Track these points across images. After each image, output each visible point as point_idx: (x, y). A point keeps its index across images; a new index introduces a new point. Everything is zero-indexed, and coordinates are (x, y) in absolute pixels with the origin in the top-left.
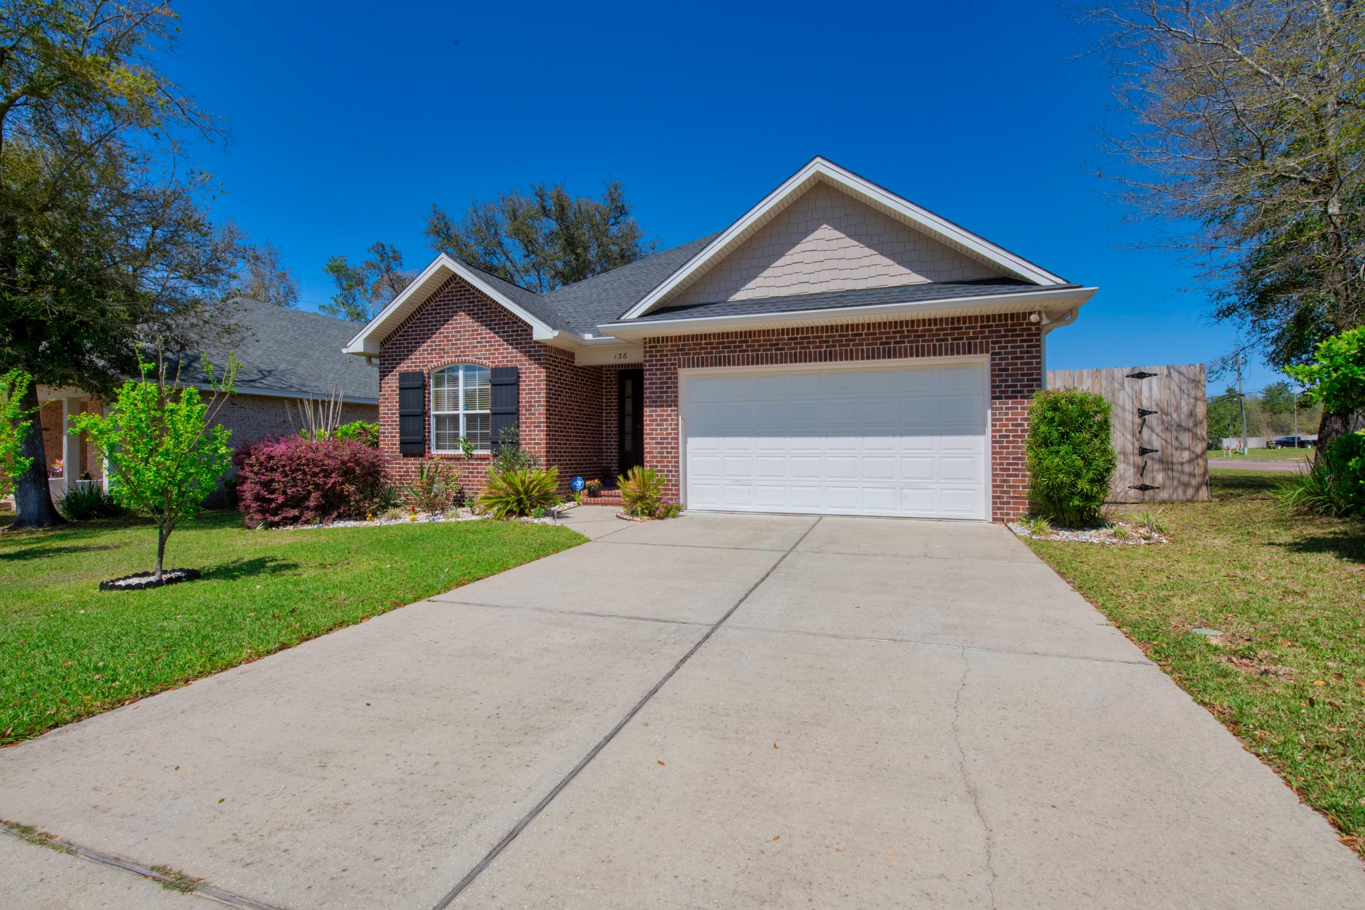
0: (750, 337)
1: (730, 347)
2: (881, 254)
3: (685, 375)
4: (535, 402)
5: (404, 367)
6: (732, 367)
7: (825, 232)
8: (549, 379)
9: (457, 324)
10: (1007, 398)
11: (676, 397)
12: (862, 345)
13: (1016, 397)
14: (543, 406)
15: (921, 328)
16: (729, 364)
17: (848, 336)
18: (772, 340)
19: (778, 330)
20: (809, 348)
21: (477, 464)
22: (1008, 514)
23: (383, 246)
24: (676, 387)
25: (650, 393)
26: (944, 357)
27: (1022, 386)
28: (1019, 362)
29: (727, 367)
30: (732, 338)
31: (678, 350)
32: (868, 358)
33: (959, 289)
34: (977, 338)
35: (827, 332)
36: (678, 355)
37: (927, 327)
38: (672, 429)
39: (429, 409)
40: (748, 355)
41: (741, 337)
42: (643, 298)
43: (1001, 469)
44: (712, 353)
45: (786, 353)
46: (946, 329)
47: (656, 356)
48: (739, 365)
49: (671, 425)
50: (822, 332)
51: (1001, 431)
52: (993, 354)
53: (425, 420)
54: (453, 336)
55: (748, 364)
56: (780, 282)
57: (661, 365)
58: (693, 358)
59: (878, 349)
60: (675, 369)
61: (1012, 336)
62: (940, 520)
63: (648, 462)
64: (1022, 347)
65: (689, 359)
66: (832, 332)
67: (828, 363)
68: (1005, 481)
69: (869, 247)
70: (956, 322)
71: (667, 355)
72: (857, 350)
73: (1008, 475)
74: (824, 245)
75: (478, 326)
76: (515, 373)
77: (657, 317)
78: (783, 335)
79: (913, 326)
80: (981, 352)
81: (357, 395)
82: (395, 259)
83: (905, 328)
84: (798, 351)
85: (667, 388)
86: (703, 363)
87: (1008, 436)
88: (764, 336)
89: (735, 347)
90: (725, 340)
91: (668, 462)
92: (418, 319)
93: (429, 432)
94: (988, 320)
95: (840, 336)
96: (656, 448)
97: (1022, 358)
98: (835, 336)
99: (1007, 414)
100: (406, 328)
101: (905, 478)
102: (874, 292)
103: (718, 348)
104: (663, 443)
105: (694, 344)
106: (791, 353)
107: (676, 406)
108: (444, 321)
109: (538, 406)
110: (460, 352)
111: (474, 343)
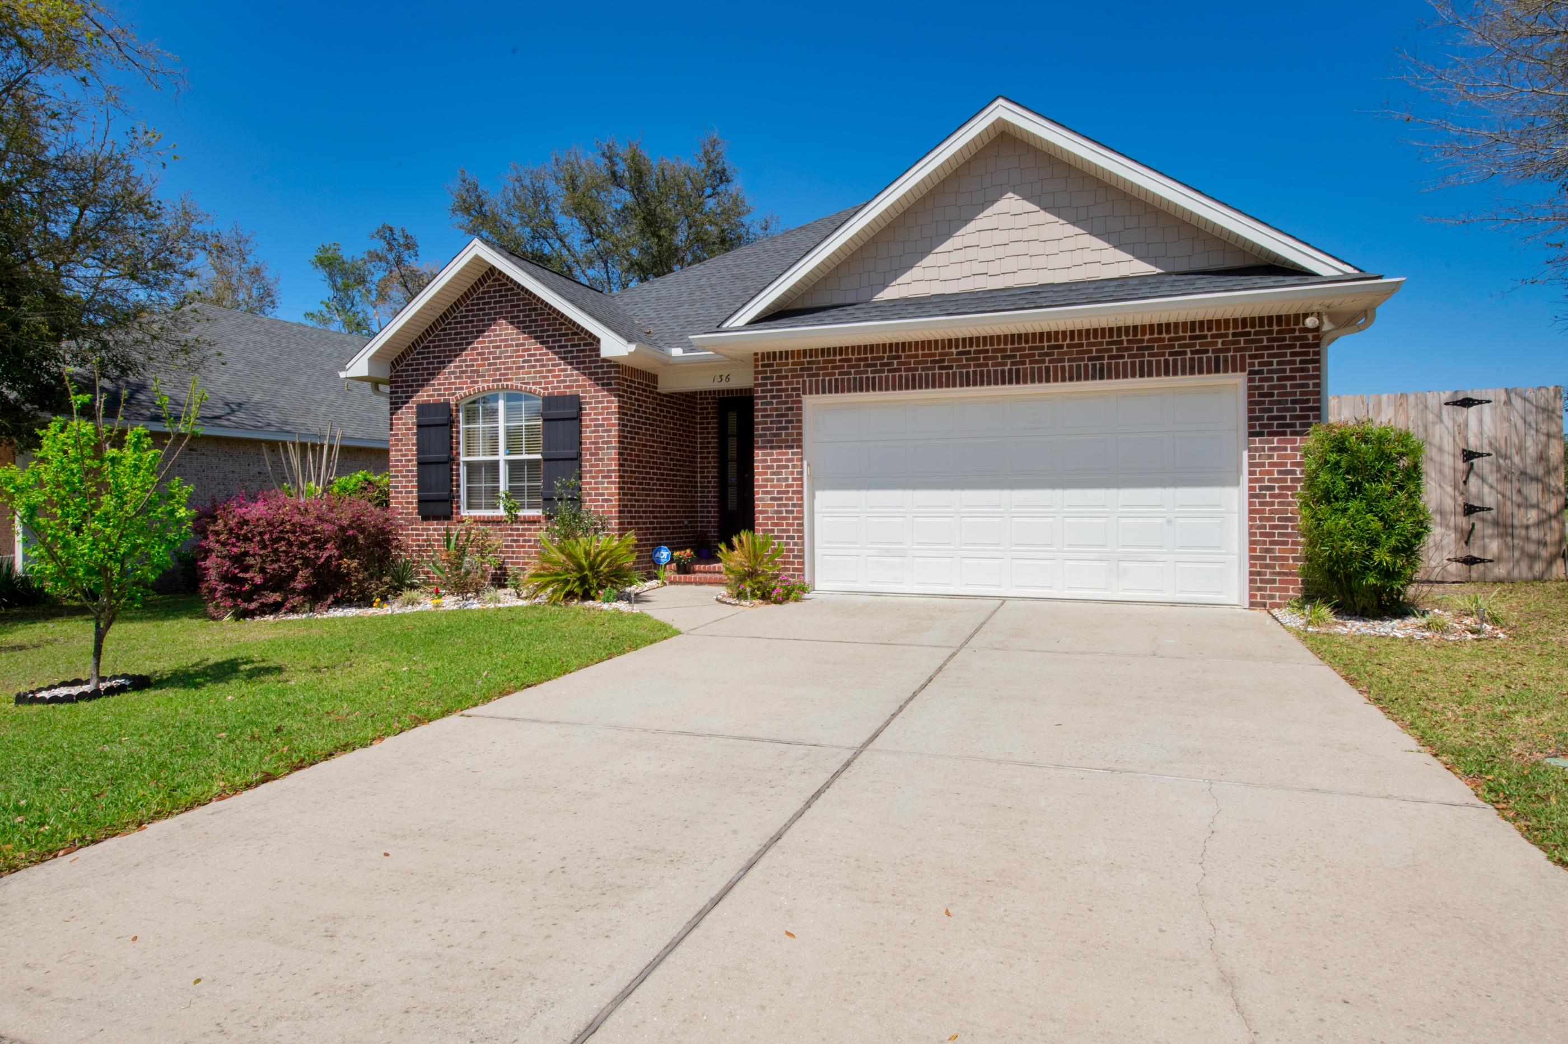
0: (904, 351)
1: (875, 365)
2: (1090, 234)
3: (812, 403)
4: (603, 443)
5: (424, 396)
6: (878, 393)
7: (1011, 203)
8: (622, 411)
9: (495, 336)
10: (1270, 434)
11: (800, 434)
12: (1062, 360)
13: (1284, 434)
14: (615, 448)
15: (1147, 337)
16: (874, 389)
17: (1043, 348)
18: (934, 355)
19: (943, 341)
20: (987, 365)
21: (524, 530)
22: (1272, 597)
23: (391, 230)
24: (800, 421)
25: (763, 429)
26: (1179, 377)
27: (1292, 417)
28: (1288, 383)
29: (871, 393)
30: (878, 352)
31: (802, 370)
32: (1071, 379)
33: (1202, 281)
34: (1228, 350)
35: (1013, 343)
36: (802, 376)
37: (1156, 336)
38: (794, 479)
39: (458, 454)
40: (900, 377)
41: (891, 351)
42: (753, 298)
43: (1262, 534)
44: (850, 373)
45: (954, 373)
46: (1184, 338)
47: (772, 378)
48: (887, 389)
49: (792, 473)
50: (1006, 344)
51: (1262, 480)
52: (1251, 373)
53: (452, 470)
54: (490, 353)
55: (900, 389)
56: (945, 273)
57: (778, 390)
58: (823, 381)
59: (1086, 366)
60: (798, 396)
61: (1279, 347)
62: (1174, 604)
63: (760, 525)
64: (1293, 362)
65: (817, 381)
66: (1019, 343)
67: (1014, 386)
68: (1268, 551)
69: (1073, 224)
70: (1198, 328)
71: (787, 377)
72: (1055, 369)
73: (1272, 543)
74: (1008, 222)
75: (524, 339)
76: (576, 403)
77: (772, 323)
78: (950, 347)
79: (1135, 334)
80: (1234, 370)
81: (358, 436)
82: (408, 247)
83: (1124, 338)
84: (971, 370)
85: (787, 422)
86: (837, 388)
87: (1272, 488)
88: (923, 349)
89: (882, 365)
90: (869, 355)
91: (788, 525)
92: (442, 330)
93: (458, 486)
94: (1244, 326)
95: (1031, 348)
96: (772, 506)
97: (1294, 378)
98: (1024, 349)
99: (1271, 457)
100: (426, 343)
101: (1124, 546)
102: (1080, 286)
103: (859, 366)
104: (781, 499)
105: (825, 362)
106: (961, 373)
107: (800, 447)
108: (477, 332)
109: (608, 448)
110: (501, 375)
111: (519, 362)
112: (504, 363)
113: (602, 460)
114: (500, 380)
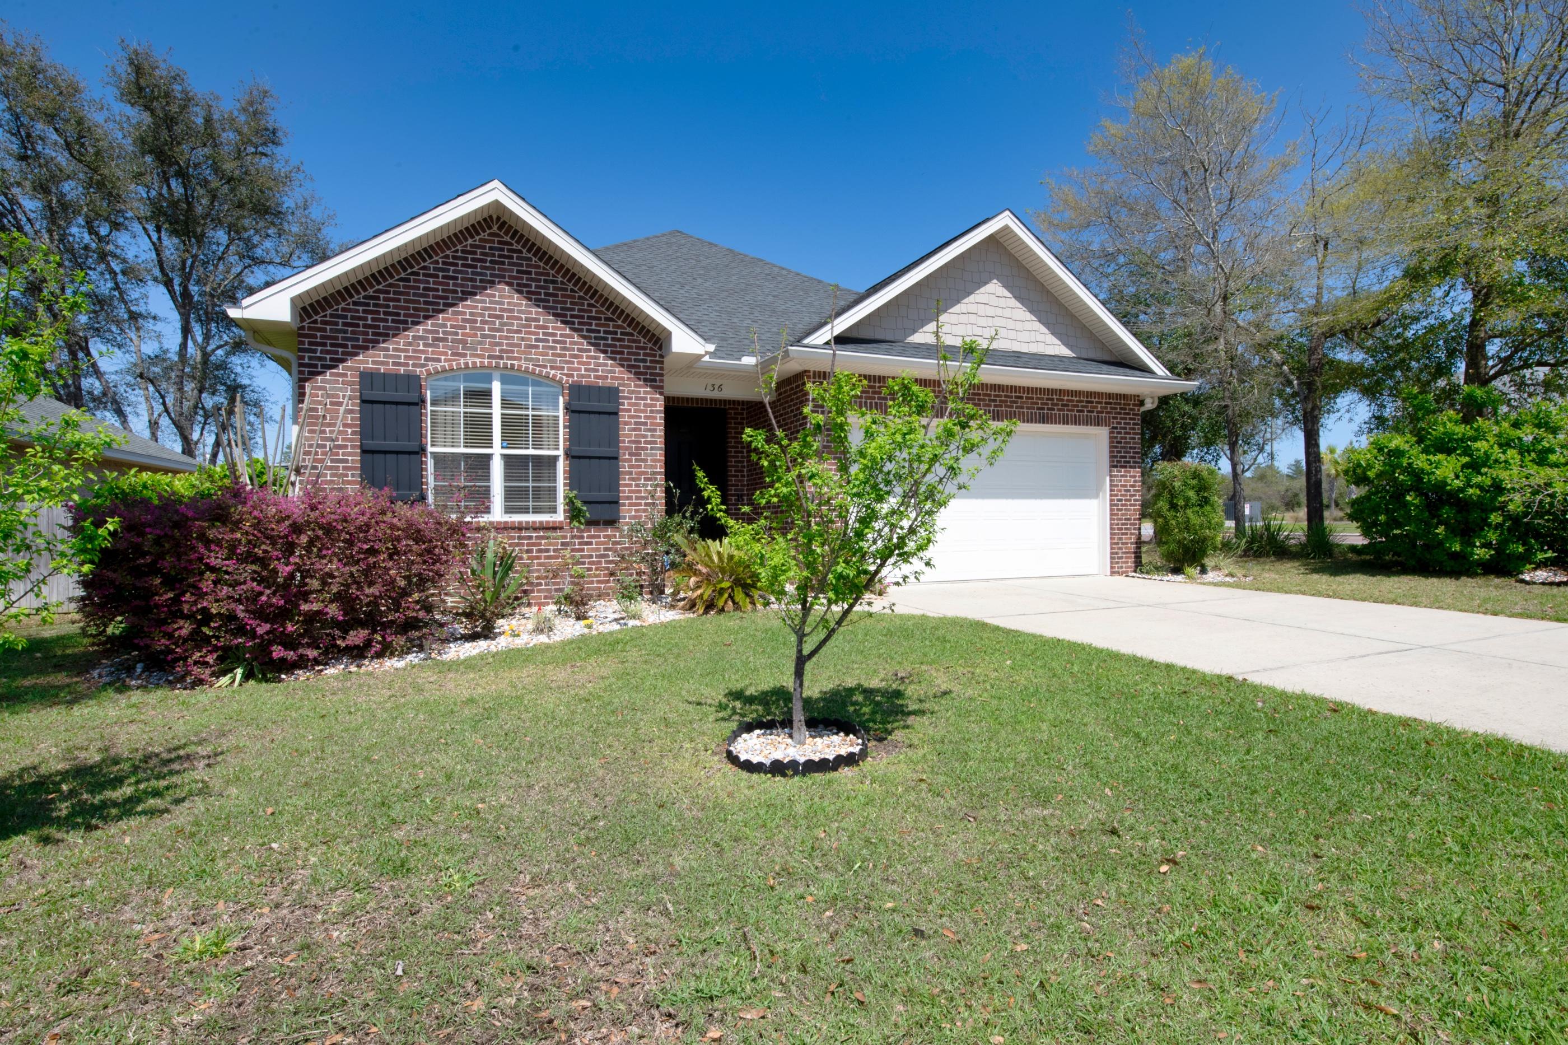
2: (1040, 322)
4: (646, 442)
5: (368, 361)
7: (996, 287)
9: (493, 303)
10: (1118, 467)
12: (1023, 407)
13: (1126, 467)
14: (660, 448)
15: (1066, 398)
22: (1120, 568)
27: (1130, 457)
33: (1105, 367)
34: (1103, 412)
37: (1071, 397)
39: (427, 443)
43: (1117, 529)
46: (1085, 401)
51: (1116, 495)
52: (1112, 428)
53: (421, 462)
54: (484, 322)
56: (955, 330)
61: (1124, 414)
64: (1130, 424)
68: (1120, 539)
69: (1031, 312)
74: (994, 301)
75: (538, 313)
76: (612, 394)
77: (843, 346)
79: (1060, 395)
80: (1105, 425)
83: (1055, 396)
92: (401, 280)
93: (427, 483)
94: (1110, 398)
99: (1120, 481)
100: (371, 292)
105: (867, 386)
108: (463, 292)
109: (652, 449)
110: (501, 351)
111: (530, 340)
112: (507, 338)
113: (645, 461)
114: (501, 358)
